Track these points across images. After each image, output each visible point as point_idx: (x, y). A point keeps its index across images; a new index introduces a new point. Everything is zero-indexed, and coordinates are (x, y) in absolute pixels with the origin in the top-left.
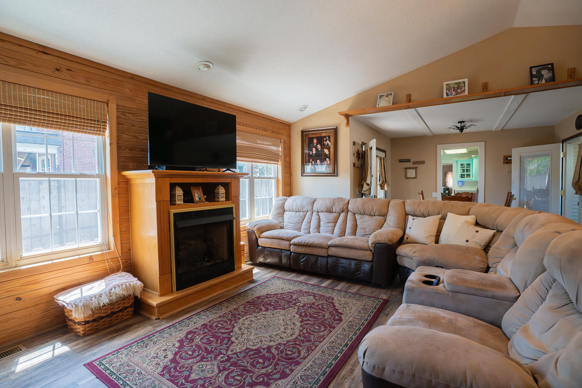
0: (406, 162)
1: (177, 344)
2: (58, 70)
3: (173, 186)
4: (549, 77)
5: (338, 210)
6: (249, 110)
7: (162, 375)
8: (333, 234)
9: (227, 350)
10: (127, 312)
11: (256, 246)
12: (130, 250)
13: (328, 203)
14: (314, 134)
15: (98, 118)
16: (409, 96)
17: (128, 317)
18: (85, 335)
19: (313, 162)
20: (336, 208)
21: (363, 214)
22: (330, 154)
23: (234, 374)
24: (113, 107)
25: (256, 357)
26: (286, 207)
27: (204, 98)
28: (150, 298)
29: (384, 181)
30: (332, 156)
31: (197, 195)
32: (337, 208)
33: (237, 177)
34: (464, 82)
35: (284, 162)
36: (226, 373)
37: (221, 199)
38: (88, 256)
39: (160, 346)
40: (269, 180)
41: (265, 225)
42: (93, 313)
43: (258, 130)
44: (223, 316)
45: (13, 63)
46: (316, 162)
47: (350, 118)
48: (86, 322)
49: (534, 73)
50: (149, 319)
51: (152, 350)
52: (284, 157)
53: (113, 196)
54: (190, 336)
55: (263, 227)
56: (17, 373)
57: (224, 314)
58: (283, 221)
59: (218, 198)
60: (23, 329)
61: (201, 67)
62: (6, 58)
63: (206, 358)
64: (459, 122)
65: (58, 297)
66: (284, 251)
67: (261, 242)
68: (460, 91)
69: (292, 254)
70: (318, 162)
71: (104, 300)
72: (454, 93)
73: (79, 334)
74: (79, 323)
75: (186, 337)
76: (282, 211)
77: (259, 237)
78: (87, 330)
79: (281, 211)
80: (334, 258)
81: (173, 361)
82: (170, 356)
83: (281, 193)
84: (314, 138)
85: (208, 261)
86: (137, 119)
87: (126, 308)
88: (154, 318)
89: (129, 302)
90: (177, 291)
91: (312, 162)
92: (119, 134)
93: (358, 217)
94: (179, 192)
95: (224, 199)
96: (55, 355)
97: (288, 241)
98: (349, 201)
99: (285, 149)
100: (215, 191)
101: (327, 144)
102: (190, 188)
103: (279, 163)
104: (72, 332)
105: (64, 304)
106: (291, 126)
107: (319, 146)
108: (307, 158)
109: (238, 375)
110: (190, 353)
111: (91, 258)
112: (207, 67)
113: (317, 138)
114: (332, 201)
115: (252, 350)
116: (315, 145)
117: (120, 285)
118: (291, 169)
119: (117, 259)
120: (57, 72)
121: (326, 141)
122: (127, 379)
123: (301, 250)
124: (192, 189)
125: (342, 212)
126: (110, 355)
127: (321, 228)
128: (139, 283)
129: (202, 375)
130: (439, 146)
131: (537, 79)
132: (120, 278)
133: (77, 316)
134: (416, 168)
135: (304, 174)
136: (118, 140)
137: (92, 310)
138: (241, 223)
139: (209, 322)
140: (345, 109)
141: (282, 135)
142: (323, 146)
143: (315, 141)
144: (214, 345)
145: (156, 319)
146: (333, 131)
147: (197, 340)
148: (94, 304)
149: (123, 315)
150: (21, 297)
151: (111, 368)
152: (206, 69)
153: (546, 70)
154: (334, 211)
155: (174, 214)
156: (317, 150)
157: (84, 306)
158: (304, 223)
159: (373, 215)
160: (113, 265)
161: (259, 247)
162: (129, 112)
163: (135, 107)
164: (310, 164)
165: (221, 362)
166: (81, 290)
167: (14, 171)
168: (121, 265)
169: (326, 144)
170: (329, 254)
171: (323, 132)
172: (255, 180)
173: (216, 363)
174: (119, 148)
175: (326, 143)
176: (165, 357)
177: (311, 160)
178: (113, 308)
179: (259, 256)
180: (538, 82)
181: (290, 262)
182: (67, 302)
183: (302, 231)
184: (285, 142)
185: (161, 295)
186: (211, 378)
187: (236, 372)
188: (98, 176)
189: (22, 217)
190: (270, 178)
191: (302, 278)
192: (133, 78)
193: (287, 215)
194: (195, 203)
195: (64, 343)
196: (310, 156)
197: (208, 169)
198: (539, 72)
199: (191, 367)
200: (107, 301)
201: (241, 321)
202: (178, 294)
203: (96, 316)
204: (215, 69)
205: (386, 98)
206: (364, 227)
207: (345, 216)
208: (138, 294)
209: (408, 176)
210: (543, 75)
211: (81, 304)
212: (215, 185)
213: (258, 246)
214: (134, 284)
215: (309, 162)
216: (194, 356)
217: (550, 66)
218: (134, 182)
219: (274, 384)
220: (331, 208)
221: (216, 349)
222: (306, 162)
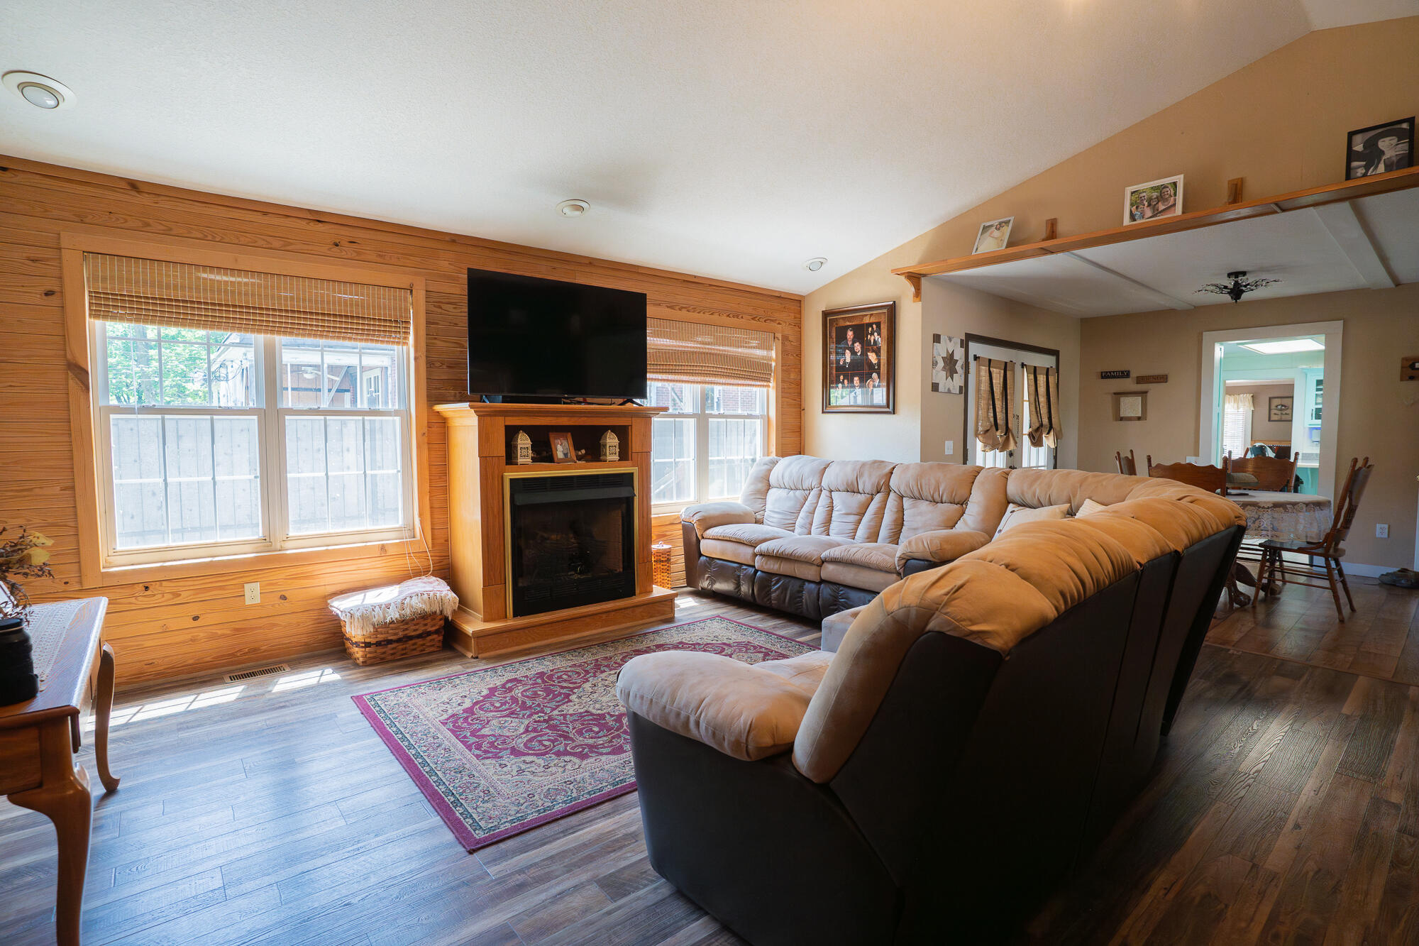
0: (1118, 377)
1: (485, 692)
2: (337, 245)
3: (511, 432)
4: (1397, 155)
5: (868, 488)
6: (695, 277)
7: (444, 724)
8: (854, 539)
9: (553, 709)
10: (431, 640)
11: (697, 556)
12: (447, 541)
13: (849, 474)
14: (849, 319)
15: (396, 316)
16: (1053, 224)
17: (432, 649)
18: (365, 664)
19: (846, 381)
20: (864, 483)
21: (918, 497)
22: (879, 364)
23: (545, 738)
24: (420, 294)
25: (591, 724)
26: (772, 480)
27: (592, 263)
28: (467, 622)
29: (1042, 425)
30: (884, 369)
31: (561, 448)
32: (867, 483)
33: (645, 416)
34: (1175, 184)
35: (783, 381)
36: (533, 735)
37: (609, 458)
38: (379, 545)
39: (460, 691)
40: (746, 420)
41: (717, 513)
42: (376, 631)
43: (716, 316)
44: (580, 666)
45: (276, 244)
46: (852, 381)
47: (923, 280)
48: (367, 645)
49: (1359, 148)
50: (463, 656)
51: (445, 694)
52: (783, 370)
53: (418, 447)
54: (509, 685)
55: (711, 518)
56: (274, 694)
57: (584, 662)
58: (763, 508)
59: (605, 455)
60: (289, 643)
61: (567, 210)
62: (269, 239)
63: (516, 714)
64: (1229, 275)
65: (332, 602)
66: (744, 567)
67: (707, 547)
68: (1164, 207)
69: (759, 573)
70: (855, 382)
71: (393, 614)
72: (1148, 213)
73: (358, 661)
74: (357, 644)
75: (503, 686)
76: (764, 486)
77: (703, 538)
78: (368, 656)
79: (761, 486)
80: (831, 587)
81: (470, 711)
82: (468, 704)
83: (773, 449)
84: (847, 328)
85: (581, 573)
86: (461, 312)
87: (429, 634)
88: (470, 655)
89: (434, 625)
90: (514, 617)
91: (843, 383)
92: (431, 341)
93: (907, 503)
94: (524, 441)
95: (617, 458)
96: (320, 682)
97: (752, 546)
98: (894, 468)
99: (784, 353)
100: (601, 442)
101: (874, 340)
102: (548, 435)
103: (770, 384)
104: (351, 658)
105: (338, 612)
106: (802, 302)
107: (858, 346)
108: (834, 372)
109: (549, 740)
110: (498, 705)
111: (383, 548)
112: (577, 210)
113: (855, 328)
114: (858, 467)
115: (592, 714)
116: (850, 343)
117: (419, 595)
118: (803, 397)
119: (424, 554)
120: (336, 249)
121: (872, 334)
122: (397, 720)
123: (772, 566)
124: (552, 436)
125: (878, 492)
126: (388, 692)
127: (833, 525)
128: (452, 595)
129: (498, 732)
130: (1206, 335)
131: (1364, 163)
132: (424, 585)
133: (355, 632)
134: (1143, 394)
135: (828, 410)
136: (428, 351)
137: (374, 625)
138: (653, 510)
139: (551, 671)
140: (911, 262)
141: (779, 324)
142: (867, 347)
143: (850, 334)
144: (539, 700)
145: (472, 657)
146: (885, 311)
147: (517, 691)
148: (377, 618)
149: (424, 645)
150: (286, 596)
151: (382, 706)
152: (578, 213)
153: (1394, 137)
154: (861, 490)
155: (511, 480)
156: (853, 353)
157: (362, 616)
158: (802, 514)
159: (939, 500)
160: (417, 563)
161: (702, 558)
162: (447, 300)
163: (457, 292)
164: (840, 385)
165: (535, 722)
166: (365, 596)
167: (279, 406)
168: (432, 566)
169: (872, 341)
170: (823, 578)
171: (866, 315)
172: (710, 420)
173: (526, 722)
174: (430, 364)
175: (873, 337)
176: (459, 705)
177: (842, 377)
178: (407, 629)
179: (701, 575)
180: (1364, 171)
181: (753, 590)
182: (341, 610)
183: (796, 531)
184: (785, 338)
185: (485, 620)
186: (508, 737)
187: (549, 736)
188: (396, 413)
189: (289, 475)
190: (750, 417)
191: (769, 624)
192: (454, 241)
193: (773, 494)
194: (554, 462)
195: (336, 670)
196: (840, 369)
197: (589, 400)
198: (1371, 145)
199: (488, 722)
200: (397, 616)
201: (603, 675)
202: (514, 621)
203: (381, 637)
204: (595, 211)
205: (996, 233)
206: (915, 526)
207: (883, 501)
208: (448, 613)
209: (1122, 415)
210: (1383, 151)
211: (358, 614)
212: (600, 431)
213: (701, 555)
214: (442, 595)
215: (838, 382)
216: (501, 709)
217: (1405, 126)
218: (453, 424)
219: (594, 759)
220: (856, 483)
221: (539, 705)
222: (831, 382)
